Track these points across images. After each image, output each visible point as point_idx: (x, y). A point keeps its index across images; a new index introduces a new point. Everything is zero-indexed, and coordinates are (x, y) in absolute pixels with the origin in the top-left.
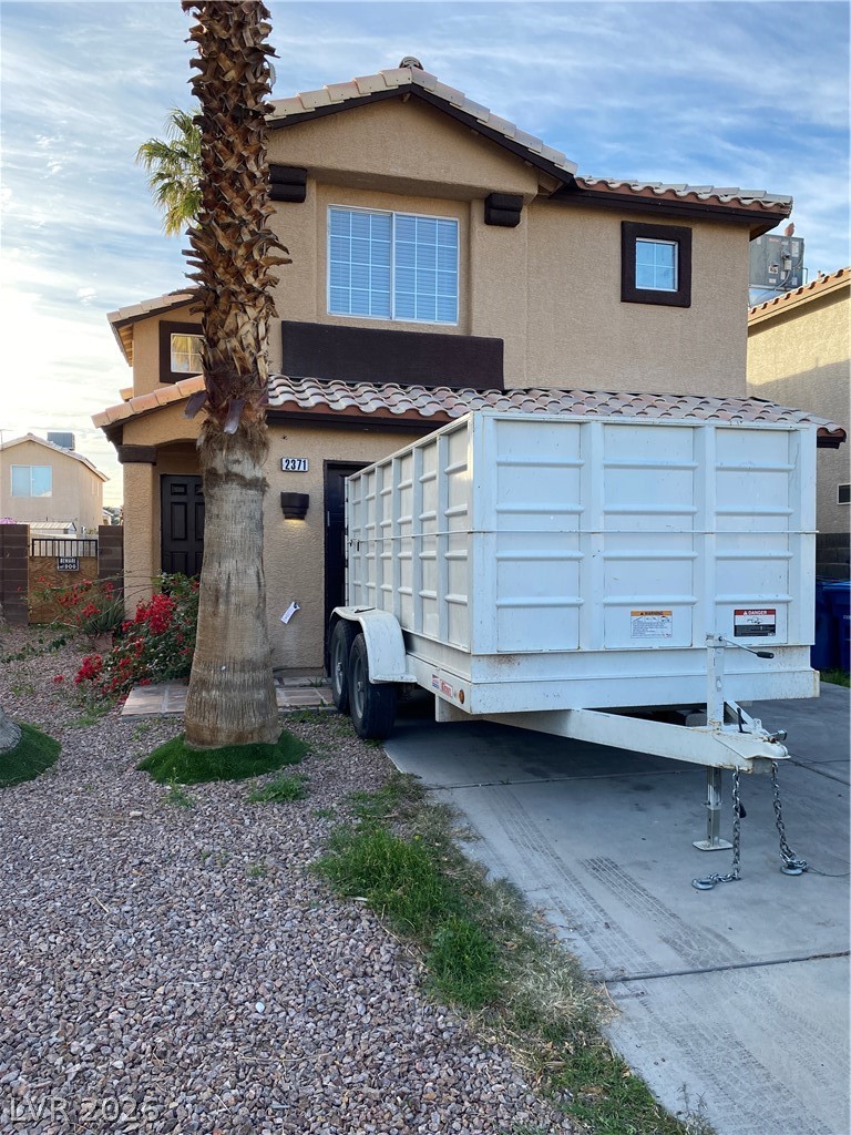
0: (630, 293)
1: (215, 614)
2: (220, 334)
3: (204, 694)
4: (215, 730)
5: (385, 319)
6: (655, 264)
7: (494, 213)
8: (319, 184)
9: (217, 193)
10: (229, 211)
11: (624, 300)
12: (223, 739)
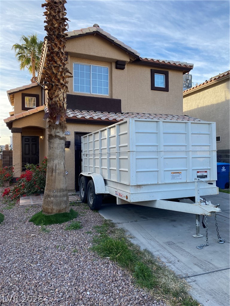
0: (153, 88)
1: (52, 176)
2: (53, 96)
3: (49, 199)
4: (52, 209)
5: (89, 93)
6: (160, 81)
7: (118, 66)
8: (71, 57)
9: (52, 57)
10: (56, 62)
11: (152, 89)
12: (55, 212)
